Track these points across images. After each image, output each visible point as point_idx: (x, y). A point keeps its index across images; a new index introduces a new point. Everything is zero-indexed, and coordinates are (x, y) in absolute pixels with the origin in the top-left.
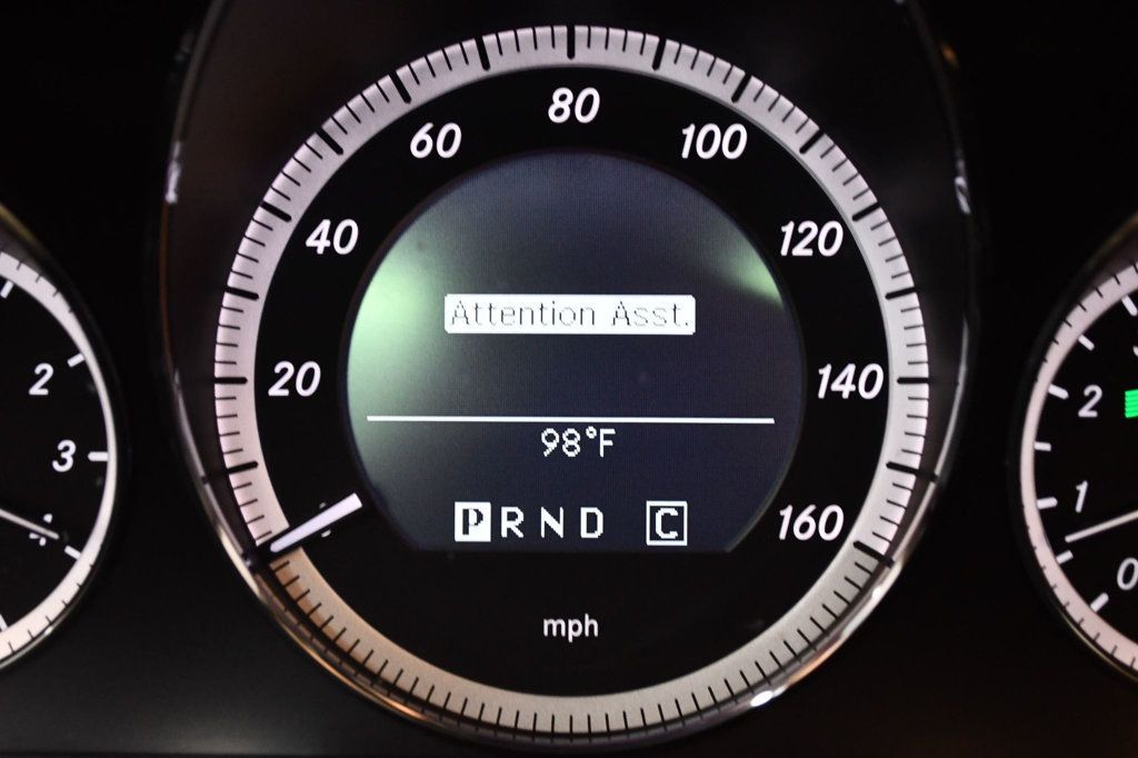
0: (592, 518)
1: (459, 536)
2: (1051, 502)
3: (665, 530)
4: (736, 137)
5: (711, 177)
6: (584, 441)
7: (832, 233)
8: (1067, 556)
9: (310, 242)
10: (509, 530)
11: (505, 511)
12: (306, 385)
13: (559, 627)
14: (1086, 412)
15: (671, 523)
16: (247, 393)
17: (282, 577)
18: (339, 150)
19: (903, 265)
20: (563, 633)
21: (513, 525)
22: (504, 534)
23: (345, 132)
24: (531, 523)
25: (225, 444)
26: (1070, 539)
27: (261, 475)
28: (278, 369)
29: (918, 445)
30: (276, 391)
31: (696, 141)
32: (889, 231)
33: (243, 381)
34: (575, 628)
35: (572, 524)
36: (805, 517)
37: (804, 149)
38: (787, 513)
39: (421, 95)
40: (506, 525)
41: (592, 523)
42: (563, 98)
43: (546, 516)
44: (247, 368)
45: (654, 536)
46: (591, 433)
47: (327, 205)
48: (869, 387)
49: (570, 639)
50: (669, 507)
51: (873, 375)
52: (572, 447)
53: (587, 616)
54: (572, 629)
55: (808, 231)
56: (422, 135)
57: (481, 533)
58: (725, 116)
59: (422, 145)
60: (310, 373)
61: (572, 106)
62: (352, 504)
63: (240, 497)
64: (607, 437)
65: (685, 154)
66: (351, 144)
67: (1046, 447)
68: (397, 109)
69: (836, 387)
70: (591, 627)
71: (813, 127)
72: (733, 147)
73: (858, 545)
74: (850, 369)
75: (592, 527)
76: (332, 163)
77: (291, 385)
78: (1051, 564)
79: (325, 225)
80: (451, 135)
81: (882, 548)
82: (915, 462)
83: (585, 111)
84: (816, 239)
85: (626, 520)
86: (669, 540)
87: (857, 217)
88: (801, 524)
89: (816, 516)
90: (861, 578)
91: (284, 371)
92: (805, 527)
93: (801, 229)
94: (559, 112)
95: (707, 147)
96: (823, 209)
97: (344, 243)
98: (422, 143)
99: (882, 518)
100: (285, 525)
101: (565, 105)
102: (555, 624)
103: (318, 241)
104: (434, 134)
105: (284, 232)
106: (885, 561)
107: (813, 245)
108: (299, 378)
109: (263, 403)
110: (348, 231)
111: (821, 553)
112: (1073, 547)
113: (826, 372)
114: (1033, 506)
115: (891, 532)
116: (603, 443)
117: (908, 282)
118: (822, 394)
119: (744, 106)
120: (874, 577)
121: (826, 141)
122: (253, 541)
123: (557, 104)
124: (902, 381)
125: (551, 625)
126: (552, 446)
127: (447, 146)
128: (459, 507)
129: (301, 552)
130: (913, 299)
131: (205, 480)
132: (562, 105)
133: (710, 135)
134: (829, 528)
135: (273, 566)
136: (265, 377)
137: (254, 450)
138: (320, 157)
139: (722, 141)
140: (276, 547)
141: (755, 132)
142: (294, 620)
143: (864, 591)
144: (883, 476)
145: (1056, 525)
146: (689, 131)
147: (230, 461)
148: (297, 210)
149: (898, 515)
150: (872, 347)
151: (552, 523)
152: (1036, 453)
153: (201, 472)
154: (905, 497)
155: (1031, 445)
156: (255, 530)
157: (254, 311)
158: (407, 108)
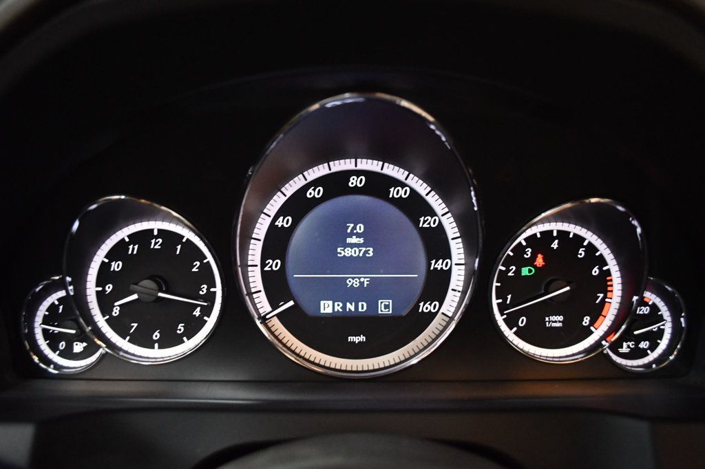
0: (363, 305)
1: (322, 311)
2: (500, 301)
3: (385, 309)
4: (406, 191)
5: (398, 202)
6: (360, 282)
7: (435, 220)
8: (505, 316)
9: (277, 223)
11: (336, 304)
12: (276, 267)
13: (353, 338)
14: (510, 274)
15: (387, 307)
16: (258, 269)
17: (270, 325)
18: (285, 196)
19: (457, 230)
20: (354, 341)
21: (338, 308)
22: (336, 310)
23: (288, 190)
24: (344, 307)
25: (252, 285)
26: (505, 312)
27: (263, 294)
28: (267, 262)
29: (461, 284)
30: (267, 269)
31: (393, 192)
32: (452, 219)
33: (256, 266)
34: (358, 339)
35: (357, 307)
36: (427, 305)
37: (426, 195)
38: (422, 304)
39: (310, 178)
40: (336, 308)
41: (363, 307)
42: (353, 179)
43: (348, 305)
44: (258, 262)
45: (381, 311)
46: (362, 280)
47: (282, 212)
48: (446, 266)
49: (357, 342)
50: (386, 302)
51: (447, 263)
52: (356, 284)
53: (362, 336)
54: (356, 339)
55: (428, 219)
56: (311, 190)
57: (329, 310)
58: (403, 185)
59: (310, 194)
60: (277, 263)
61: (356, 182)
62: (291, 303)
63: (256, 301)
64: (367, 281)
65: (391, 196)
66: (289, 194)
67: (499, 284)
68: (303, 183)
69: (436, 266)
70: (363, 338)
71: (429, 188)
72: (405, 194)
73: (443, 313)
74: (441, 261)
75: (362, 308)
76: (283, 199)
77: (271, 267)
78: (500, 319)
79: (281, 218)
80: (319, 190)
81: (450, 315)
82: (460, 289)
83: (360, 183)
84: (430, 222)
85: (373, 305)
86: (385, 312)
87: (443, 215)
88: (426, 307)
89: (430, 304)
90: (444, 324)
91: (269, 263)
92: (427, 308)
94: (352, 183)
95: (397, 194)
96: (433, 213)
97: (287, 223)
98: (311, 193)
99: (450, 305)
100: (270, 309)
101: (354, 182)
103: (279, 223)
104: (314, 190)
105: (269, 220)
106: (451, 319)
107: (429, 224)
108: (274, 265)
109: (263, 272)
110: (288, 220)
111: (432, 316)
112: (507, 314)
113: (433, 262)
114: (495, 302)
115: (453, 310)
116: (366, 283)
117: (458, 235)
118: (432, 268)
119: (408, 182)
120: (448, 324)
121: (433, 193)
122: (260, 314)
123: (352, 181)
124: (456, 264)
125: (351, 339)
126: (350, 284)
127: (318, 194)
128: (322, 303)
129: (275, 317)
130: (460, 240)
131: (247, 295)
132: (354, 181)
133: (398, 191)
134: (434, 309)
135: (267, 322)
136: (263, 265)
137: (261, 287)
138: (280, 198)
139: (402, 192)
140: (268, 317)
141: (412, 189)
143: (445, 328)
144: (450, 293)
145: (502, 308)
146: (392, 190)
147: (253, 290)
148: (273, 214)
149: (455, 305)
150: (447, 254)
151: (350, 307)
152: (497, 287)
153: (245, 293)
154: (457, 299)
155: (495, 284)
156: (261, 311)
157: (260, 244)
158: (305, 182)
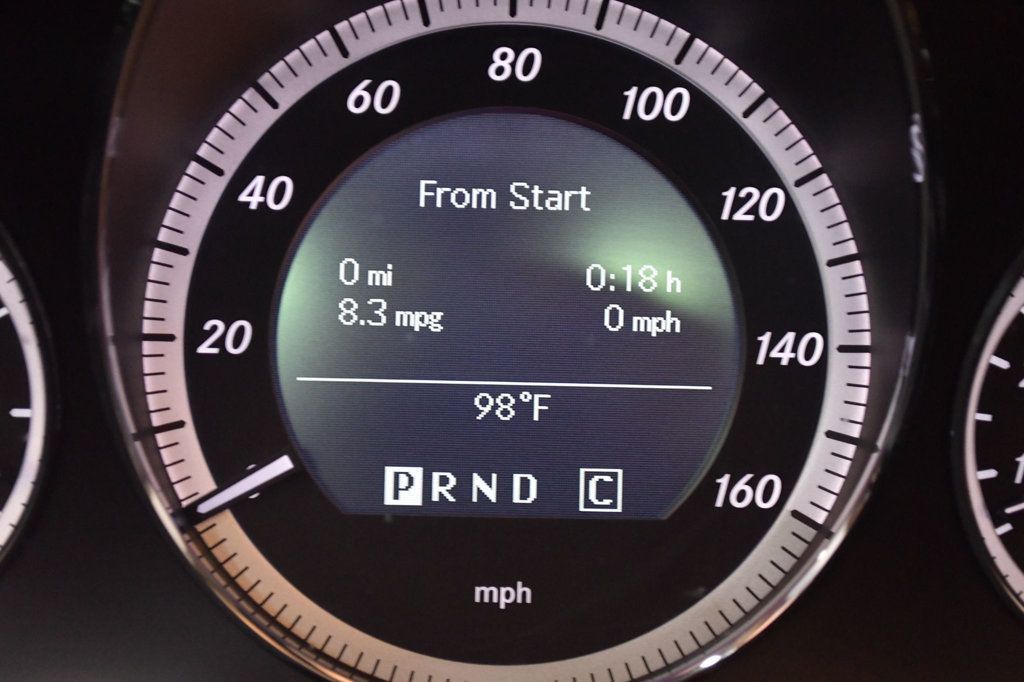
0: (525, 483)
1: (389, 500)
2: (991, 473)
3: (599, 498)
4: (678, 99)
5: (651, 141)
6: (518, 406)
7: (774, 199)
8: (1006, 528)
9: (243, 197)
10: (441, 495)
11: (436, 476)
12: (237, 343)
13: (491, 593)
15: (604, 490)
16: (176, 350)
17: (209, 539)
18: (274, 105)
19: (846, 231)
20: (495, 600)
21: (443, 490)
22: (435, 498)
23: (282, 86)
24: (463, 489)
25: (153, 402)
26: (1009, 510)
27: (189, 435)
28: (207, 327)
29: (859, 414)
30: (204, 349)
31: (636, 103)
32: (832, 196)
33: (170, 338)
34: (508, 595)
35: (505, 489)
36: (741, 485)
37: (747, 114)
38: (724, 481)
39: (359, 50)
40: (437, 490)
41: (526, 489)
42: (504, 57)
43: (478, 482)
44: (176, 324)
45: (588, 504)
46: (526, 397)
47: (262, 160)
48: (808, 355)
49: (502, 606)
50: (604, 474)
51: (812, 343)
52: (505, 410)
53: (519, 584)
54: (503, 596)
55: (749, 196)
56: (359, 91)
57: (412, 498)
58: (668, 79)
59: (359, 101)
60: (241, 331)
61: (513, 65)
62: (283, 465)
63: (167, 456)
64: (542, 402)
65: (627, 115)
66: (287, 99)
67: (987, 418)
68: (336, 64)
69: (774, 354)
70: (524, 593)
71: (757, 90)
72: (675, 110)
73: (796, 514)
74: (790, 337)
75: (525, 494)
76: (268, 117)
77: (220, 343)
78: (992, 536)
79: (259, 180)
80: (389, 91)
81: (820, 517)
82: (855, 431)
83: (526, 70)
84: (757, 205)
85: (559, 486)
86: (602, 507)
87: (799, 183)
88: (739, 492)
89: (753, 484)
90: (799, 548)
91: (214, 328)
92: (741, 496)
93: (743, 194)
94: (500, 71)
95: (649, 109)
96: (766, 176)
97: (278, 199)
98: (360, 99)
99: (820, 487)
100: (212, 486)
101: (506, 64)
102: (486, 590)
103: (252, 196)
104: (371, 90)
105: (217, 187)
106: (824, 532)
107: (754, 210)
108: (230, 336)
109: (193, 362)
110: (282, 186)
111: (757, 522)
112: (1011, 518)
113: (766, 339)
114: (975, 477)
115: (829, 501)
116: (537, 408)
117: (852, 248)
118: (761, 361)
119: (686, 69)
120: (813, 547)
121: (771, 105)
122: (179, 501)
123: (498, 62)
124: (843, 349)
125: (482, 593)
126: (487, 409)
127: (385, 103)
128: (390, 471)
129: (228, 517)
130: (857, 267)
131: (137, 437)
132: (504, 64)
133: (652, 98)
134: (766, 497)
135: (200, 527)
136: (194, 334)
137: (182, 410)
138: (255, 111)
139: (664, 104)
140: (203, 508)
141: (697, 95)
142: (223, 582)
143: (803, 561)
144: (821, 445)
145: (997, 495)
146: (632, 93)
147: (157, 420)
148: (230, 165)
149: (837, 485)
150: (811, 315)
151: (484, 488)
152: (979, 424)
153: (132, 429)
154: (844, 467)
155: (974, 416)
156: (181, 491)
157: (185, 267)
158: (345, 63)
